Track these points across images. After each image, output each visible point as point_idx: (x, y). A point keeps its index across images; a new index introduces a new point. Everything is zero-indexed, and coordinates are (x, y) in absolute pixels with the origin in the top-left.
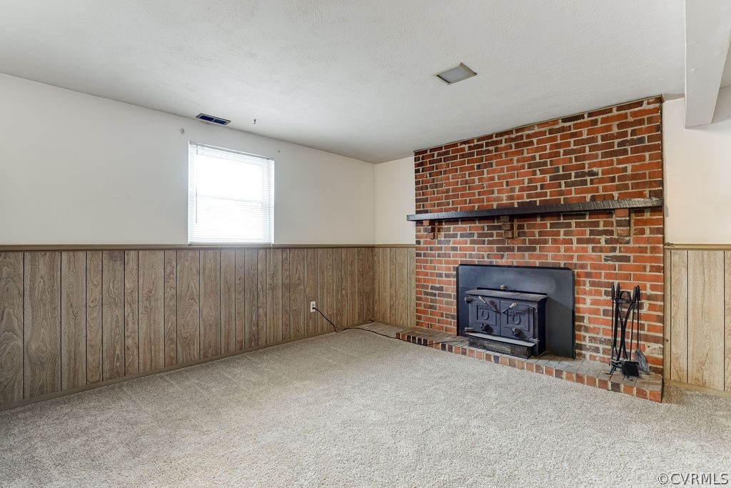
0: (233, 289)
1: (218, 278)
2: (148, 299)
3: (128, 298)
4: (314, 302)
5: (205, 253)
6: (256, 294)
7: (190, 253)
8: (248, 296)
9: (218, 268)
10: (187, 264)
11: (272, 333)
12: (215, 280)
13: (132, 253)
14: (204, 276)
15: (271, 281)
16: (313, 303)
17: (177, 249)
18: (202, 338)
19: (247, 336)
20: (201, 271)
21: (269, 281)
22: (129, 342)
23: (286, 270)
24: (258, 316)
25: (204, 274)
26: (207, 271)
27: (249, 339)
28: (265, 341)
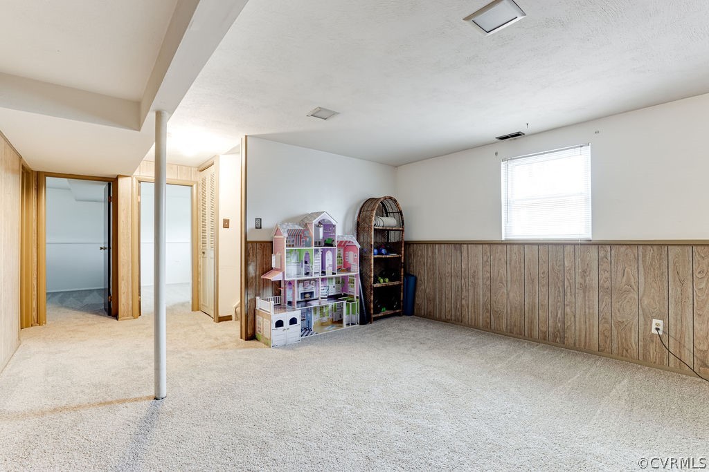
0: (536, 281)
1: (522, 269)
2: (474, 277)
3: (463, 274)
4: (661, 322)
5: (511, 248)
6: (562, 290)
7: (500, 247)
8: (552, 290)
9: (522, 259)
10: (497, 255)
11: (583, 339)
12: (520, 270)
13: (465, 245)
14: (510, 266)
15: (582, 281)
16: (656, 322)
17: (491, 244)
18: (509, 316)
19: (551, 330)
20: (508, 262)
21: (579, 279)
22: (464, 302)
23: (605, 270)
24: (564, 314)
25: (510, 264)
26: (513, 263)
27: (553, 334)
28: (573, 342)
